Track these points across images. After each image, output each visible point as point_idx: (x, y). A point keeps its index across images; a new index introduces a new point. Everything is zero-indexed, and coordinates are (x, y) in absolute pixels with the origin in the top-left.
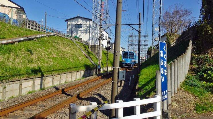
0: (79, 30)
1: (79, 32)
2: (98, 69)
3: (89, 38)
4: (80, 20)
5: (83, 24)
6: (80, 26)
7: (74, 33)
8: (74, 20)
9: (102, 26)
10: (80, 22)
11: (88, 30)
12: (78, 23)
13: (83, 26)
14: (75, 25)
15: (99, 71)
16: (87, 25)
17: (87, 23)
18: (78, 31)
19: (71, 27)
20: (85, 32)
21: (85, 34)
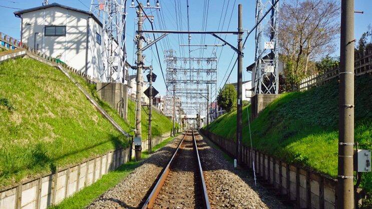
0: (57, 40)
1: (56, 46)
2: (134, 147)
3: (87, 64)
4: (58, 14)
5: (68, 25)
6: (60, 31)
7: (42, 48)
8: (43, 13)
9: (144, 35)
10: (60, 19)
11: (84, 41)
12: (54, 20)
13: (68, 30)
14: (46, 26)
15: (136, 151)
16: (81, 29)
17: (80, 24)
18: (55, 44)
19: (32, 32)
20: (74, 46)
21: (74, 51)
